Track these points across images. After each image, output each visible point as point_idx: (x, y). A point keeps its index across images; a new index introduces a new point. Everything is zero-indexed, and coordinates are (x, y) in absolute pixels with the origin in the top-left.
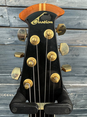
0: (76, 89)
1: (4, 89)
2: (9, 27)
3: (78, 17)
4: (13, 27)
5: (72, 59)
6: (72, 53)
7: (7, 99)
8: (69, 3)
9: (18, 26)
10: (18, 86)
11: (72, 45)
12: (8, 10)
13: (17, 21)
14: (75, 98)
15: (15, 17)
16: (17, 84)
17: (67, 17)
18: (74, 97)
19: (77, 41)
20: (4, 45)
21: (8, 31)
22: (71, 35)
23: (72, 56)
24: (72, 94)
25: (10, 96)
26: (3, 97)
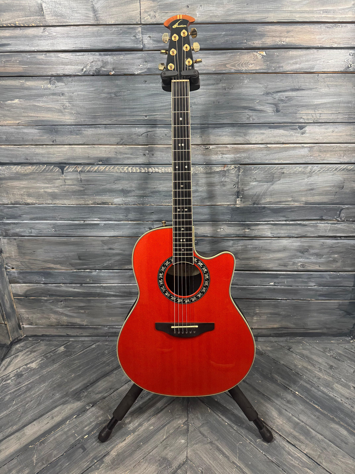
1: (126, 156)
2: (142, 50)
5: (225, 95)
6: (224, 85)
7: (128, 180)
10: (147, 150)
14: (239, 175)
15: (150, 37)
19: (227, 66)
20: (134, 75)
21: (141, 55)
23: (223, 89)
24: (234, 168)
25: (134, 171)
26: (123, 173)
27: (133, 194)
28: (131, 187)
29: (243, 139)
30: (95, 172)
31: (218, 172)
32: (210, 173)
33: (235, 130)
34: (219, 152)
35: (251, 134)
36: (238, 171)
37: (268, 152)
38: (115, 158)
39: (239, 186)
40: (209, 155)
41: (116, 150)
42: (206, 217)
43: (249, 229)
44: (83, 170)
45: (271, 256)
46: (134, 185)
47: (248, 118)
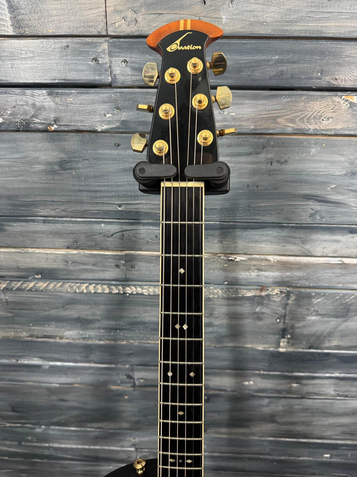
0: (288, 274)
1: (84, 267)
2: (109, 86)
3: (277, 57)
4: (119, 84)
5: (270, 173)
6: (269, 156)
7: (88, 304)
8: (251, 24)
9: (130, 83)
10: (122, 259)
11: (267, 132)
12: (111, 45)
13: (128, 71)
15: (125, 61)
16: (119, 253)
17: (250, 58)
18: (284, 302)
19: (279, 120)
20: (95, 132)
21: (107, 95)
22: (262, 104)
23: (268, 163)
24: (279, 293)
25: (100, 291)
26: (79, 293)
27: (97, 325)
28: (94, 314)
29: (300, 248)
30: (30, 290)
31: (249, 298)
32: (236, 299)
33: (285, 233)
34: (252, 267)
35: (315, 241)
36: (286, 299)
37: (343, 271)
38: (64, 270)
39: (287, 321)
40: (234, 271)
41: (65, 258)
42: (226, 363)
43: (297, 383)
44: (10, 287)
45: (332, 421)
46: (98, 312)
47: (311, 215)
